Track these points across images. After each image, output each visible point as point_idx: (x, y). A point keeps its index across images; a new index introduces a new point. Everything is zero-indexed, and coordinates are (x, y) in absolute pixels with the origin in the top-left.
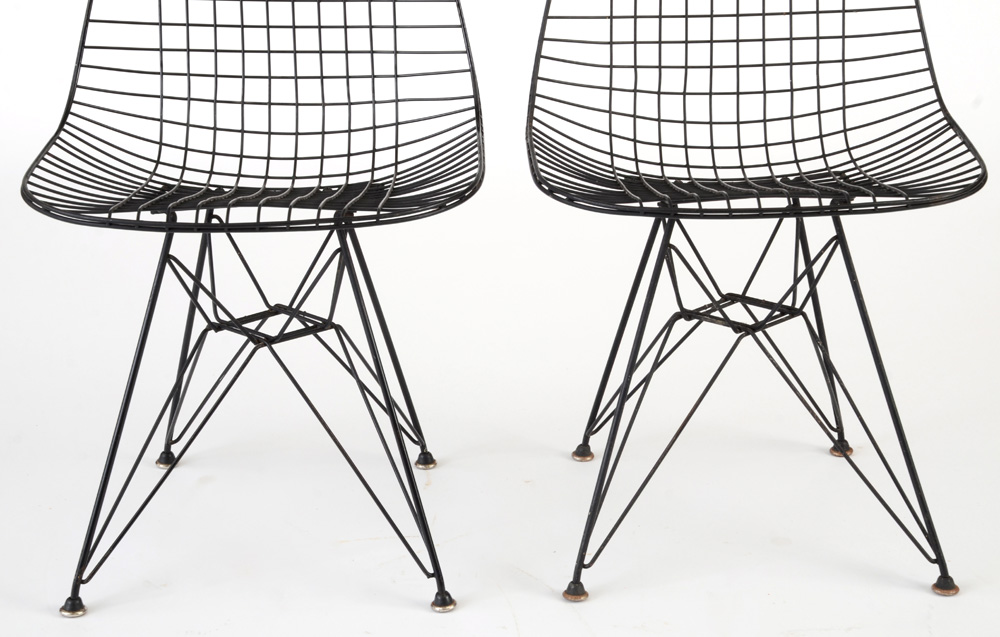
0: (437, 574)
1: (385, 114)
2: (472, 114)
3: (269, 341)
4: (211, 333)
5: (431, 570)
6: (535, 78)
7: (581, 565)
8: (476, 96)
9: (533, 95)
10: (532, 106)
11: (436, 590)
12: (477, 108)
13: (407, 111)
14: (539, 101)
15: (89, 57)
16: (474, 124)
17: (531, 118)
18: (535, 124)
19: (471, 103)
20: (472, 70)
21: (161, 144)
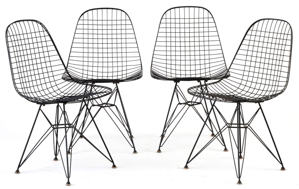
0: (134, 147)
1: (124, 68)
2: (141, 67)
3: (104, 107)
4: (92, 107)
5: (133, 147)
6: (152, 61)
7: (160, 146)
8: (141, 65)
9: (152, 64)
10: (152, 66)
11: (134, 150)
12: (141, 66)
13: (128, 68)
14: (153, 65)
15: (71, 58)
16: (141, 69)
17: (151, 68)
18: (152, 69)
19: (140, 65)
20: (140, 60)
21: (83, 74)
